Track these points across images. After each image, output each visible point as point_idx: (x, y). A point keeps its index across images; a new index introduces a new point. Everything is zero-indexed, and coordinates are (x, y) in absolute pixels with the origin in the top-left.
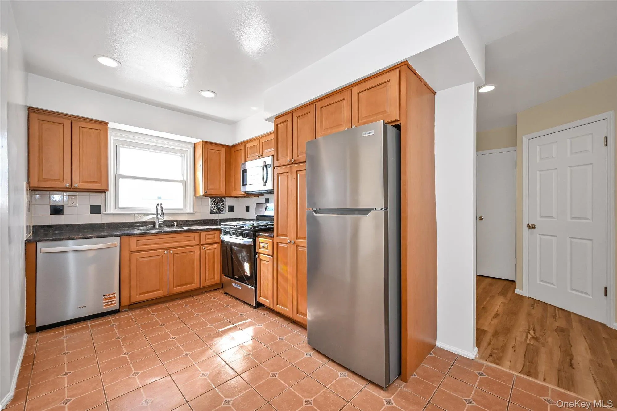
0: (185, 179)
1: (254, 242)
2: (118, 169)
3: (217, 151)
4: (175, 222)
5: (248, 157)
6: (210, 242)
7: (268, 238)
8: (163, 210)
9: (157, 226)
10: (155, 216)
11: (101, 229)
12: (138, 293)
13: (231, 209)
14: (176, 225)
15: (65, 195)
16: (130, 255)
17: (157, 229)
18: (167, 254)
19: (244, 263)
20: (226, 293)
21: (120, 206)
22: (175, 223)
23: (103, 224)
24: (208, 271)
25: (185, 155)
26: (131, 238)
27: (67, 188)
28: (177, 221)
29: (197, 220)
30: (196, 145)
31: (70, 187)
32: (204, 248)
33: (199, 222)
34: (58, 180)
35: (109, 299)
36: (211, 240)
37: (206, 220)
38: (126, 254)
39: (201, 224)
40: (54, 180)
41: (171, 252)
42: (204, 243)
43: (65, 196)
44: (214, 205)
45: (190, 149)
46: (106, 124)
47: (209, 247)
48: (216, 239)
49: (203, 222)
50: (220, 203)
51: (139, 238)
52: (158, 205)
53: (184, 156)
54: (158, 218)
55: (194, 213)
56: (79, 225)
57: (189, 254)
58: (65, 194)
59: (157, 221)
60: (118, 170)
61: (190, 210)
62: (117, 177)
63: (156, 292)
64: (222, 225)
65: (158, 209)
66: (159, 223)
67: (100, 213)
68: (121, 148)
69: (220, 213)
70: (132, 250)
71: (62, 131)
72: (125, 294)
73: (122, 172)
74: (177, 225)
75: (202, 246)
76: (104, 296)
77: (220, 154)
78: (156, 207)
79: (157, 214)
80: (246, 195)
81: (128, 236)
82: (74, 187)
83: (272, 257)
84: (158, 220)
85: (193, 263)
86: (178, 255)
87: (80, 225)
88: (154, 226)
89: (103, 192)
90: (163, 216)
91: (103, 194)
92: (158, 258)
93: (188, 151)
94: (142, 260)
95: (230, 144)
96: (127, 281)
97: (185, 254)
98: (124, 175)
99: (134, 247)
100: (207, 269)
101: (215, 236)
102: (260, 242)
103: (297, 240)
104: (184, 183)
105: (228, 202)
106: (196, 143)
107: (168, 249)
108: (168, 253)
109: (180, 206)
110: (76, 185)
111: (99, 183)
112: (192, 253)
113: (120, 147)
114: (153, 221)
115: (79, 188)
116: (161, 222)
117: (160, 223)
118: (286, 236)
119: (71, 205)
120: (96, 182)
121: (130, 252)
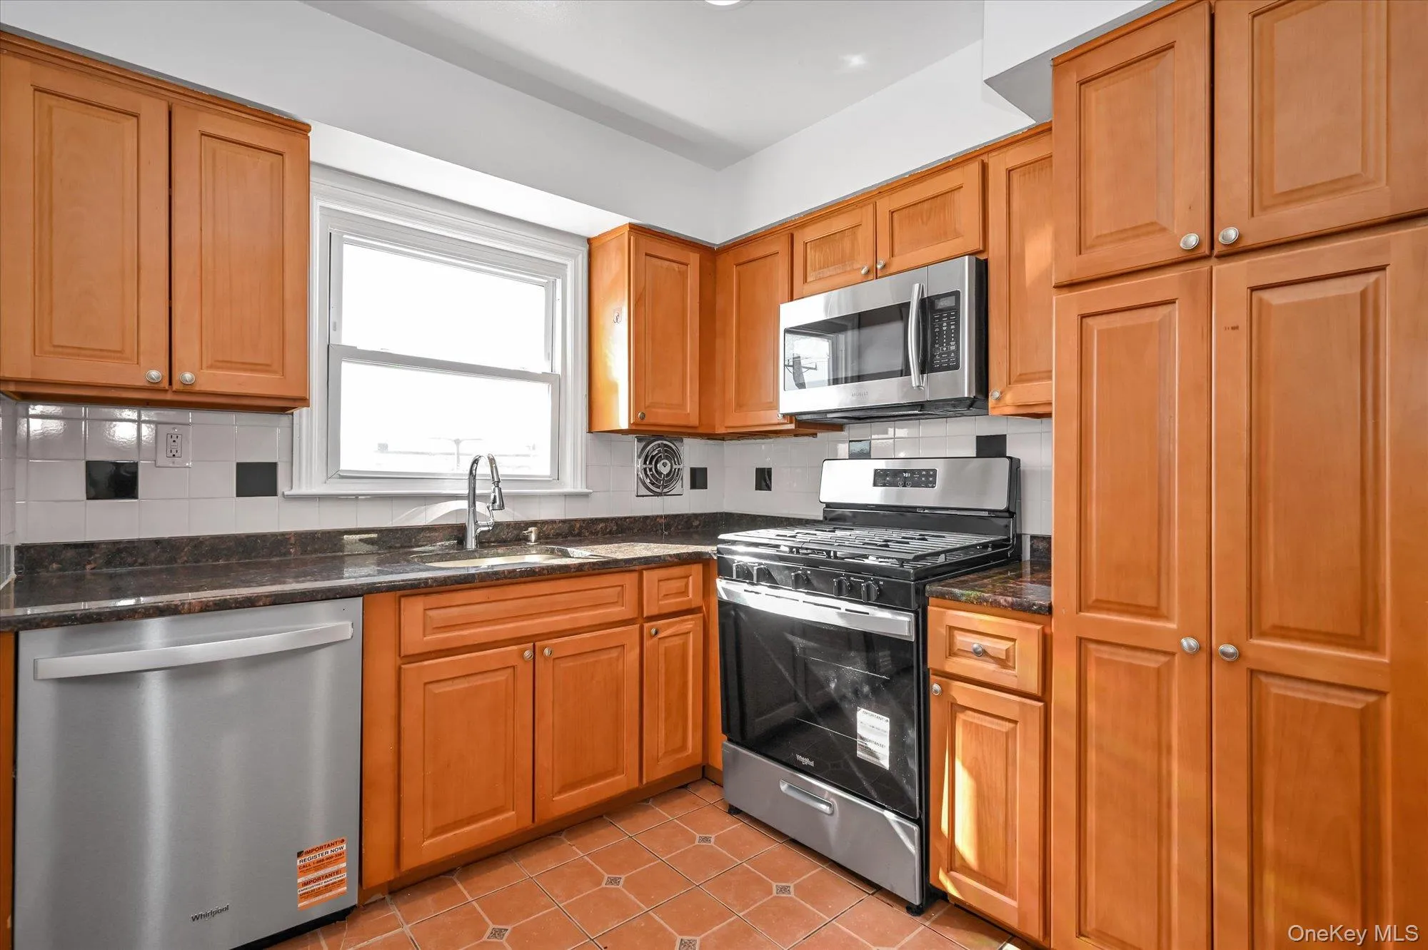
0: (558, 370)
1: (921, 625)
2: (335, 323)
3: (675, 265)
4: (530, 529)
5: (805, 281)
6: (674, 609)
7: (1009, 612)
8: (499, 482)
9: (471, 544)
10: (464, 504)
11: (276, 556)
12: (429, 827)
13: (699, 479)
14: (533, 537)
15: (145, 422)
16: (399, 671)
17: (470, 555)
18: (532, 663)
19: (856, 710)
20: (734, 811)
21: (343, 467)
22: (533, 533)
23: (283, 534)
24: (666, 719)
25: (559, 282)
26: (403, 600)
27: (153, 387)
28: (534, 524)
29: (596, 519)
30: (595, 244)
31: (162, 386)
32: (656, 633)
33: (602, 525)
34: (118, 354)
35: (321, 864)
36: (678, 600)
37: (626, 518)
38: (385, 664)
39: (610, 532)
40: (102, 354)
41: (547, 651)
42: (655, 611)
43: (144, 427)
44: (650, 463)
45: (574, 257)
46: (300, 129)
47: (670, 625)
48: (693, 596)
49: (615, 528)
50: (667, 458)
51: (433, 600)
52: (476, 462)
53: (554, 283)
54: (474, 511)
55: (586, 495)
56: (196, 543)
57: (604, 656)
58: (143, 418)
59: (472, 522)
60: (335, 330)
61: (572, 482)
62: (336, 354)
63: (490, 821)
64: (724, 542)
65: (474, 478)
66: (479, 531)
67: (274, 493)
68: (347, 248)
69: (665, 494)
70: (408, 649)
71: (131, 144)
72: (380, 835)
73: (349, 336)
74: (538, 539)
75: (646, 625)
76: (300, 854)
77: (683, 275)
78: (468, 472)
79: (473, 497)
80: (792, 426)
81: (392, 594)
82: (181, 388)
83: (1041, 704)
84: (476, 522)
85: (618, 693)
86: (569, 663)
87: (201, 542)
88: (461, 541)
89: (283, 410)
90: (502, 507)
91: (284, 419)
92: (501, 677)
93: (569, 267)
94: (441, 690)
95: (717, 237)
96: (388, 781)
97: (590, 659)
98: (360, 347)
99: (415, 638)
100: (662, 715)
101: (687, 585)
102: (951, 629)
103: (1255, 641)
104: (554, 381)
105: (692, 453)
106: (595, 238)
107: (533, 639)
108: (534, 658)
109: (540, 466)
110: (188, 376)
111: (275, 372)
112: (614, 654)
113: (343, 241)
114: (454, 522)
115: (197, 388)
116: (485, 526)
117: (482, 532)
118: (1154, 612)
119: (169, 462)
120: (265, 368)
121: (398, 658)
